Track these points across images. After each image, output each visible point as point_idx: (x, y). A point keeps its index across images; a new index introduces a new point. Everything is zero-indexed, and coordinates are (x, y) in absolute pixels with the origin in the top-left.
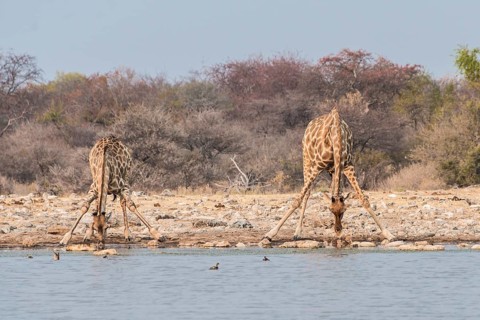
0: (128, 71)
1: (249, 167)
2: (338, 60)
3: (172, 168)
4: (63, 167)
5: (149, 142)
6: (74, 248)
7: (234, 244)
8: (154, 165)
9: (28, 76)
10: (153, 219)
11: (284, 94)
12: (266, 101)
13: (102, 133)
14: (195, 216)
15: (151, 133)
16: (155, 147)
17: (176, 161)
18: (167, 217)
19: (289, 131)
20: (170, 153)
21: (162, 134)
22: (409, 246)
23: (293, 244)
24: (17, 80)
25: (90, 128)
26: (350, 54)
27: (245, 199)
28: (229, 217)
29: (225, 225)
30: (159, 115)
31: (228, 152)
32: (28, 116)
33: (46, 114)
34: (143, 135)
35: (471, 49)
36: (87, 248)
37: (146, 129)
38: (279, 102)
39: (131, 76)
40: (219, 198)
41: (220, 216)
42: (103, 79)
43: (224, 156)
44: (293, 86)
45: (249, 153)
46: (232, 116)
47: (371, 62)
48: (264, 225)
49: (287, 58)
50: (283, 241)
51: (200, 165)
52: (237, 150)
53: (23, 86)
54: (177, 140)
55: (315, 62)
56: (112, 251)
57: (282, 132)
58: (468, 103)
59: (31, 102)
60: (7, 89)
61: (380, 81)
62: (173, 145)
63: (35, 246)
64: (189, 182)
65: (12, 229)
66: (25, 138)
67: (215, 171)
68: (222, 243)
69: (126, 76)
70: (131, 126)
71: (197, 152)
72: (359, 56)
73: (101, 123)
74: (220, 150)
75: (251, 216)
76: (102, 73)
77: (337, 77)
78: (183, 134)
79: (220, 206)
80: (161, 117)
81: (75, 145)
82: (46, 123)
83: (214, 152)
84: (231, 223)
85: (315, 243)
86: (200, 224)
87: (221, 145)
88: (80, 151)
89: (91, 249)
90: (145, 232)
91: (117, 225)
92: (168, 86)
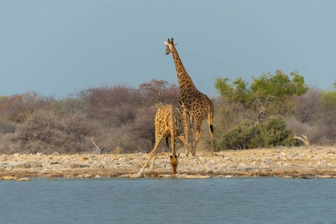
0: (34, 93)
1: (101, 144)
2: (150, 85)
3: (58, 145)
5: (46, 130)
6: (6, 178)
7: (94, 175)
8: (48, 143)
10: (49, 164)
11: (119, 105)
12: (110, 109)
13: (19, 125)
14: (72, 162)
15: (47, 125)
16: (48, 132)
17: (61, 140)
18: (56, 163)
19: (123, 126)
20: (57, 136)
21: (53, 126)
22: (190, 176)
23: (126, 175)
25: (13, 124)
26: (157, 82)
27: (99, 156)
28: (91, 163)
29: (89, 166)
30: (50, 115)
31: (90, 136)
34: (42, 126)
35: (223, 78)
36: (13, 177)
37: (44, 123)
38: (117, 110)
39: (35, 95)
40: (85, 155)
41: (86, 163)
42: (20, 97)
43: (86, 138)
44: (125, 101)
45: (100, 137)
46: (91, 117)
47: (168, 87)
48: (110, 167)
49: (122, 85)
50: (121, 174)
51: (74, 143)
52: (94, 134)
54: (61, 129)
55: (137, 88)
56: (26, 179)
57: (119, 126)
58: (222, 109)
61: (173, 96)
62: (59, 132)
64: (68, 151)
67: (82, 145)
68: (87, 175)
69: (32, 95)
70: (35, 121)
71: (72, 135)
72: (161, 83)
73: (19, 121)
74: (85, 134)
75: (103, 163)
76: (20, 94)
77: (149, 95)
78: (64, 126)
79: (86, 159)
80: (52, 116)
81: (5, 132)
83: (82, 136)
84: (92, 165)
86: (75, 166)
87: (86, 132)
88: (7, 135)
89: (15, 178)
90: (45, 170)
91: (29, 167)
92: (56, 102)
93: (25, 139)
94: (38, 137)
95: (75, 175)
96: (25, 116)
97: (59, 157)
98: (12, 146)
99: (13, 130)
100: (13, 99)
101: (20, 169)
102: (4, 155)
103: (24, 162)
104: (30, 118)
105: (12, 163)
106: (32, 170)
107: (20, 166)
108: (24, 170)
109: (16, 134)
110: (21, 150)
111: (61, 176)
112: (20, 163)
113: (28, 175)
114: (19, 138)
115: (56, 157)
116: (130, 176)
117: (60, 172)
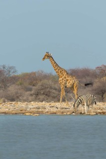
2: (101, 67)
3: (54, 97)
4: (23, 97)
5: (48, 90)
6: (27, 114)
8: (49, 96)
9: (13, 72)
10: (49, 107)
13: (34, 87)
15: (48, 88)
16: (49, 91)
17: (55, 95)
18: (53, 107)
20: (54, 93)
21: (51, 88)
24: (10, 73)
25: (31, 87)
26: (105, 66)
29: (69, 109)
31: (70, 93)
32: (14, 83)
33: (18, 83)
34: (46, 88)
36: (30, 114)
37: (47, 86)
39: (42, 72)
42: (34, 73)
43: (68, 94)
44: (88, 75)
49: (86, 68)
53: (12, 75)
54: (56, 89)
55: (94, 69)
56: (38, 115)
57: (85, 88)
59: (14, 80)
60: (7, 76)
62: (54, 91)
63: (16, 114)
65: (9, 109)
66: (12, 89)
68: (69, 113)
69: (41, 72)
70: (42, 85)
73: (34, 85)
77: (101, 73)
78: (57, 88)
80: (51, 83)
81: (27, 91)
82: (18, 85)
84: (71, 108)
85: (95, 113)
86: (62, 108)
88: (28, 92)
89: (32, 114)
90: (47, 110)
91: (39, 108)
92: (53, 76)
93: (37, 95)
94: (44, 94)
95: (63, 113)
96: (37, 83)
97: (54, 104)
98: (30, 98)
99: (30, 90)
100: (31, 74)
101: (34, 110)
102: (26, 103)
103: (37, 106)
104: (40, 84)
105: (30, 106)
106: (40, 110)
107: (34, 108)
108: (36, 110)
109: (32, 92)
110: (35, 100)
111: (55, 113)
112: (34, 106)
113: (38, 113)
114: (34, 94)
115: (53, 104)
116: (91, 113)
117: (54, 111)
